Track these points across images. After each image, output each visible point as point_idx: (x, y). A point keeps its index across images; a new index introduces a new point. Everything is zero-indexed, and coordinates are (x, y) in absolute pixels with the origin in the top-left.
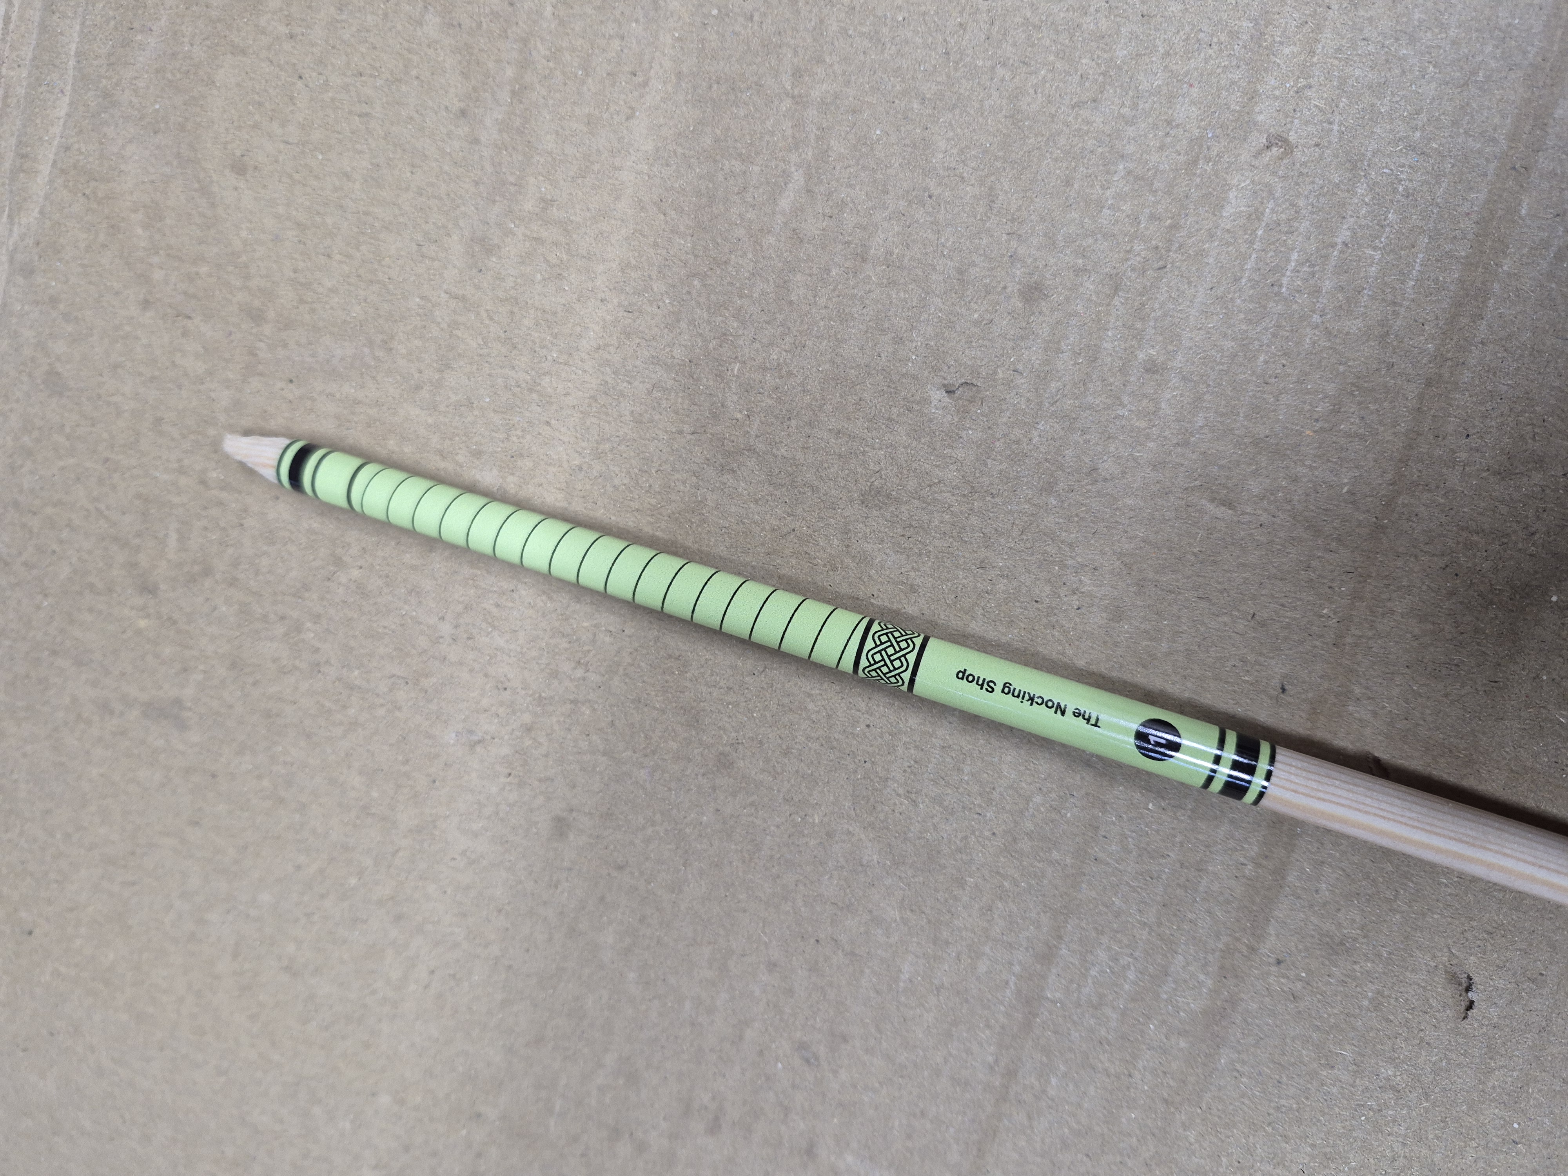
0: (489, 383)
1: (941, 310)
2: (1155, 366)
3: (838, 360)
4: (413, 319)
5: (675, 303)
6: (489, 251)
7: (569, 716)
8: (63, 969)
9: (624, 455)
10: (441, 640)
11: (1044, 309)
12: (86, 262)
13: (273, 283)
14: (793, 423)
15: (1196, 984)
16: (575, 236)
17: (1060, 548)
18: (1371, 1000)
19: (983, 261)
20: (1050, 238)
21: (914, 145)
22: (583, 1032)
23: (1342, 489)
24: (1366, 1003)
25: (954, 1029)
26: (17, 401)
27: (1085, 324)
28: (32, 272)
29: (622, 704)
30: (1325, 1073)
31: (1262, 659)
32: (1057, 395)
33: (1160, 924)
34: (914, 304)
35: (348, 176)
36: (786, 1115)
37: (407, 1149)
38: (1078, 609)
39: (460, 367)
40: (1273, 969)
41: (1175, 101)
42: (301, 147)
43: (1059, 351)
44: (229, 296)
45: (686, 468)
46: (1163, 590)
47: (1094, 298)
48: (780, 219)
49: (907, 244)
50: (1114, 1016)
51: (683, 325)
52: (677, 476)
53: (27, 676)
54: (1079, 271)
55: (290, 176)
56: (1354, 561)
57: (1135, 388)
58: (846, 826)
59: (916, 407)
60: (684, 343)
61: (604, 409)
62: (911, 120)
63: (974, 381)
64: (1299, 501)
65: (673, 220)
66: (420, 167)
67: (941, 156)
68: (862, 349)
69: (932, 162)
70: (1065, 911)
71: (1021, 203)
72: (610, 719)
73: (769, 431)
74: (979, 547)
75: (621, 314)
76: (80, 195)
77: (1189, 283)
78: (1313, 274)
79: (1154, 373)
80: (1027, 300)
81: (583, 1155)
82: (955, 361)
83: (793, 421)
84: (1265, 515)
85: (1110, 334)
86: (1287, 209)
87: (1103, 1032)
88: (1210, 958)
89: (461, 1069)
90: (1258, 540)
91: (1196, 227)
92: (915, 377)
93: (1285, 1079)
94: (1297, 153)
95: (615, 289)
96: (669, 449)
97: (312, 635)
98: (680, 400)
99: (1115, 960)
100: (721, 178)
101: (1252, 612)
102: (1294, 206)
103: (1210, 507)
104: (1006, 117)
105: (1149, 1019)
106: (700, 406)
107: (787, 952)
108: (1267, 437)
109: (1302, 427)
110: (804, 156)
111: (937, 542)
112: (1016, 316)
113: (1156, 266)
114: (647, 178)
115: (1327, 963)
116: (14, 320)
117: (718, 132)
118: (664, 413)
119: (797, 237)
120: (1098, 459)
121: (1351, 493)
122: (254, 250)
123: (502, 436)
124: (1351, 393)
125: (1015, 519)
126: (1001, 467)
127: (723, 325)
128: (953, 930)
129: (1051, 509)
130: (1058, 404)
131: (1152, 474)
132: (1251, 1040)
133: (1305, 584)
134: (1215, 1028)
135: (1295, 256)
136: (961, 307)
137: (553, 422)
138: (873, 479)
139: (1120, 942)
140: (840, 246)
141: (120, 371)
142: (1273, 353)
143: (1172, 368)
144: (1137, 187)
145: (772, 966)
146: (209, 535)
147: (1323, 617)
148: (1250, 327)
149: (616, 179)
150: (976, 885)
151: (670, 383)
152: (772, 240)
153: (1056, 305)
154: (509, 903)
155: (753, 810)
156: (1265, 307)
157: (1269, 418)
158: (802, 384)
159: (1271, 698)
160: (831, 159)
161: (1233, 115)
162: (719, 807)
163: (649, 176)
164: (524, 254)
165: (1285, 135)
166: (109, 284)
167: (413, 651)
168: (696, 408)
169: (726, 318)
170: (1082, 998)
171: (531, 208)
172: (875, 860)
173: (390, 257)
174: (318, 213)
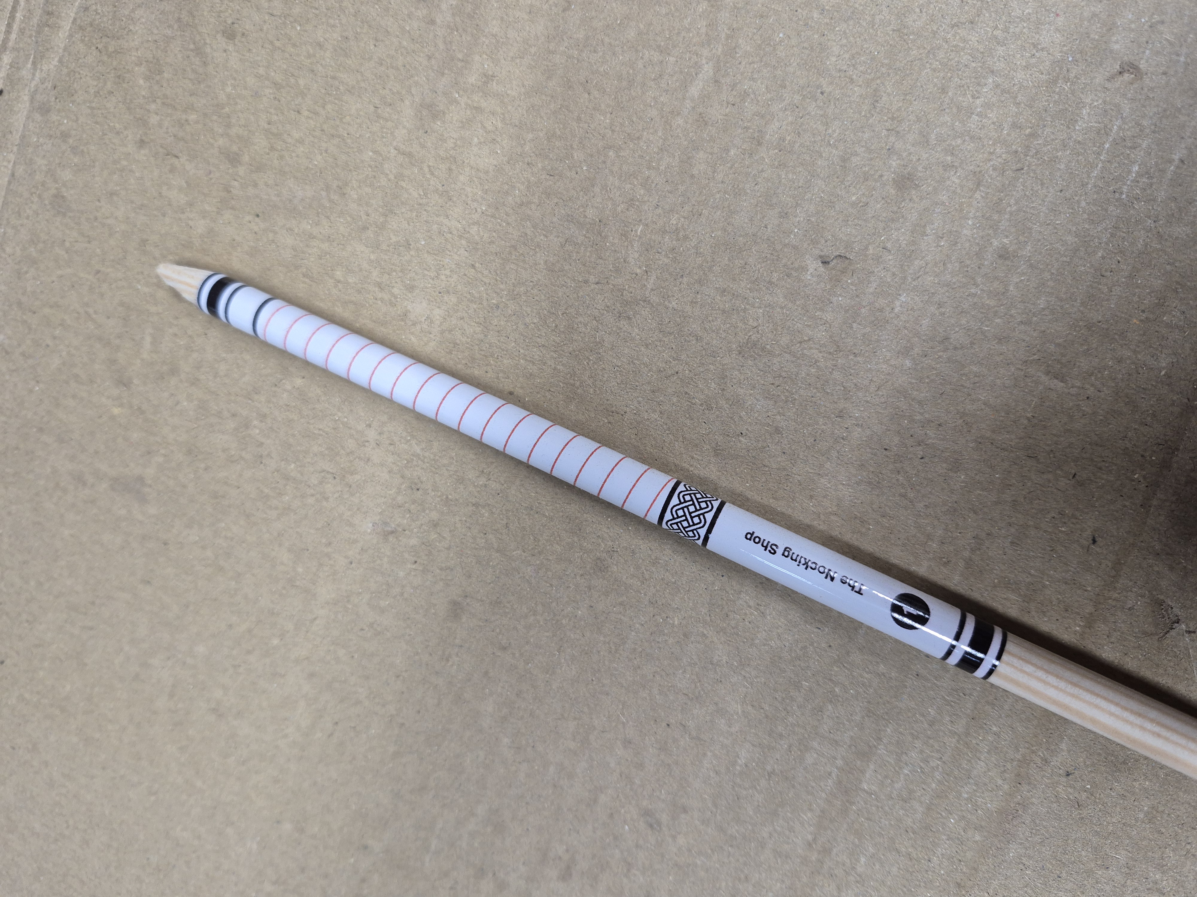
0: (425, 228)
1: (823, 192)
2: (1008, 253)
3: (730, 229)
4: (365, 169)
5: (592, 170)
6: (436, 115)
7: (470, 516)
8: (27, 696)
9: (536, 298)
10: (367, 444)
11: (914, 197)
12: (94, 105)
13: (250, 131)
14: (685, 279)
15: (995, 788)
16: (510, 108)
17: (910, 405)
18: (1147, 814)
19: (864, 152)
20: (924, 136)
21: (812, 48)
22: (460, 785)
23: (1161, 372)
24: (1141, 816)
25: (780, 809)
26: (28, 218)
27: (949, 212)
28: (48, 111)
29: (517, 509)
30: (1100, 873)
31: (1078, 514)
32: (919, 272)
33: (968, 734)
34: (800, 185)
35: (320, 46)
36: (628, 870)
37: (303, 870)
38: (922, 458)
39: (402, 213)
40: (1064, 779)
41: (1043, 27)
42: (283, 19)
43: (924, 234)
44: (211, 141)
45: (589, 312)
46: (998, 448)
47: (959, 191)
48: (688, 104)
49: (799, 133)
50: (921, 809)
51: (597, 189)
52: (580, 319)
53: (17, 448)
54: (946, 167)
55: (272, 43)
56: (1165, 435)
57: (989, 271)
58: (701, 629)
59: (795, 274)
60: (596, 205)
61: (522, 258)
62: (811, 27)
63: (848, 255)
64: (1122, 380)
65: (595, 98)
66: (382, 41)
67: (834, 59)
68: (751, 220)
69: (826, 64)
70: (886, 717)
71: (901, 104)
72: (505, 522)
73: (663, 286)
74: (839, 399)
75: (543, 177)
76: (94, 48)
77: (1042, 184)
78: (1151, 185)
79: (1005, 259)
80: (900, 188)
81: (451, 888)
82: (832, 235)
83: (685, 278)
84: (1092, 389)
85: (970, 222)
86: (1133, 127)
87: (909, 821)
88: (1009, 766)
89: (354, 807)
90: (1084, 411)
91: (1052, 137)
92: (795, 247)
93: (1064, 875)
94: (1147, 81)
95: (540, 154)
96: (575, 295)
97: (257, 431)
98: (588, 254)
99: (926, 761)
100: (640, 65)
101: (1073, 472)
102: (1139, 125)
103: (1044, 378)
104: (894, 30)
105: (951, 814)
106: (605, 260)
107: (641, 731)
108: (1100, 322)
109: (1130, 316)
110: (714, 51)
111: (802, 392)
112: (889, 201)
113: (1014, 168)
114: (576, 62)
115: (1110, 778)
116: (30, 150)
117: (642, 26)
118: (573, 264)
119: (702, 121)
120: (950, 330)
121: (1168, 376)
122: (236, 104)
123: (433, 274)
124: (1176, 291)
125: (873, 377)
126: (865, 331)
127: (631, 192)
128: (788, 726)
129: (906, 370)
130: (919, 279)
131: (997, 347)
132: (1037, 839)
133: (1121, 452)
134: (1007, 826)
135: (1136, 168)
136: (841, 190)
137: (477, 265)
138: (751, 333)
139: (932, 746)
140: (740, 131)
141: (115, 198)
142: (1110, 251)
143: (1022, 256)
144: (1003, 99)
145: (627, 743)
146: (178, 341)
147: (1133, 481)
148: (1092, 227)
149: (550, 61)
150: (811, 690)
151: (581, 239)
152: (680, 121)
153: (925, 194)
154: (406, 671)
155: (621, 609)
156: (1106, 210)
157: (1102, 306)
158: (696, 247)
159: (1082, 547)
160: (738, 55)
161: (1092, 43)
162: (592, 604)
163: (578, 61)
164: (464, 120)
165: (1136, 63)
166: (112, 124)
167: (342, 452)
168: (601, 261)
169: (635, 186)
170: (895, 792)
171: (474, 82)
172: (724, 661)
173: (350, 115)
174: (293, 75)
